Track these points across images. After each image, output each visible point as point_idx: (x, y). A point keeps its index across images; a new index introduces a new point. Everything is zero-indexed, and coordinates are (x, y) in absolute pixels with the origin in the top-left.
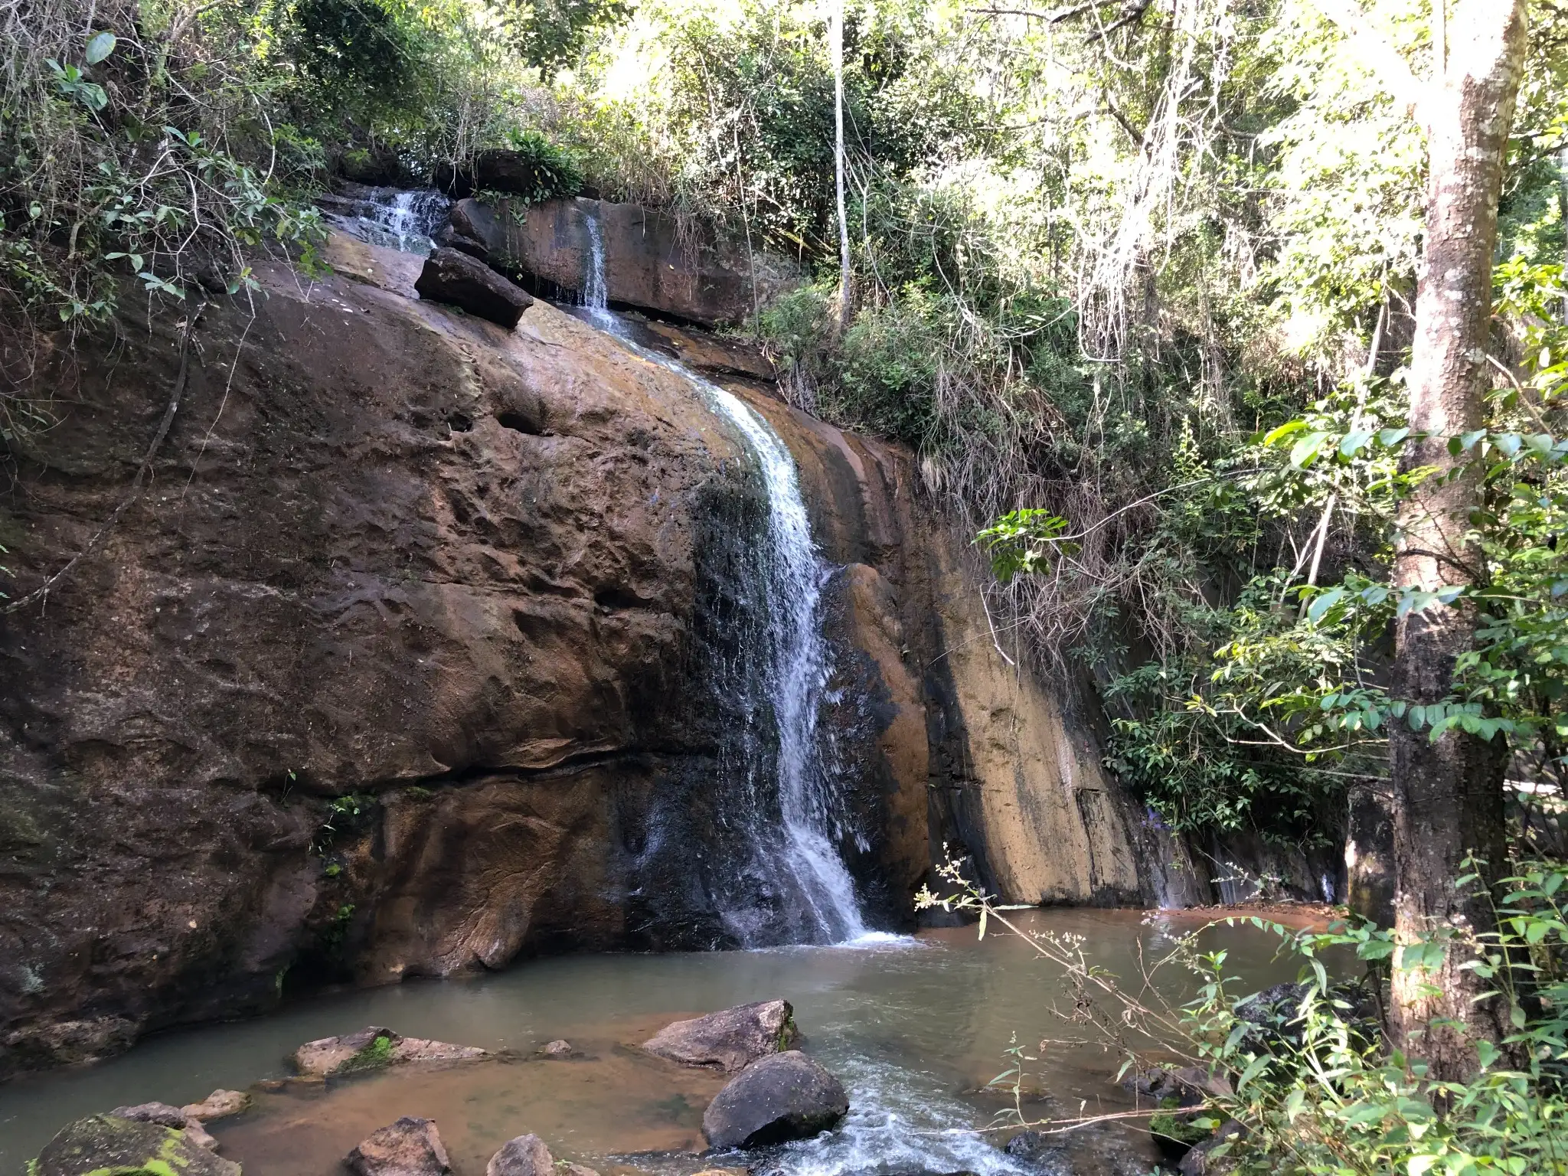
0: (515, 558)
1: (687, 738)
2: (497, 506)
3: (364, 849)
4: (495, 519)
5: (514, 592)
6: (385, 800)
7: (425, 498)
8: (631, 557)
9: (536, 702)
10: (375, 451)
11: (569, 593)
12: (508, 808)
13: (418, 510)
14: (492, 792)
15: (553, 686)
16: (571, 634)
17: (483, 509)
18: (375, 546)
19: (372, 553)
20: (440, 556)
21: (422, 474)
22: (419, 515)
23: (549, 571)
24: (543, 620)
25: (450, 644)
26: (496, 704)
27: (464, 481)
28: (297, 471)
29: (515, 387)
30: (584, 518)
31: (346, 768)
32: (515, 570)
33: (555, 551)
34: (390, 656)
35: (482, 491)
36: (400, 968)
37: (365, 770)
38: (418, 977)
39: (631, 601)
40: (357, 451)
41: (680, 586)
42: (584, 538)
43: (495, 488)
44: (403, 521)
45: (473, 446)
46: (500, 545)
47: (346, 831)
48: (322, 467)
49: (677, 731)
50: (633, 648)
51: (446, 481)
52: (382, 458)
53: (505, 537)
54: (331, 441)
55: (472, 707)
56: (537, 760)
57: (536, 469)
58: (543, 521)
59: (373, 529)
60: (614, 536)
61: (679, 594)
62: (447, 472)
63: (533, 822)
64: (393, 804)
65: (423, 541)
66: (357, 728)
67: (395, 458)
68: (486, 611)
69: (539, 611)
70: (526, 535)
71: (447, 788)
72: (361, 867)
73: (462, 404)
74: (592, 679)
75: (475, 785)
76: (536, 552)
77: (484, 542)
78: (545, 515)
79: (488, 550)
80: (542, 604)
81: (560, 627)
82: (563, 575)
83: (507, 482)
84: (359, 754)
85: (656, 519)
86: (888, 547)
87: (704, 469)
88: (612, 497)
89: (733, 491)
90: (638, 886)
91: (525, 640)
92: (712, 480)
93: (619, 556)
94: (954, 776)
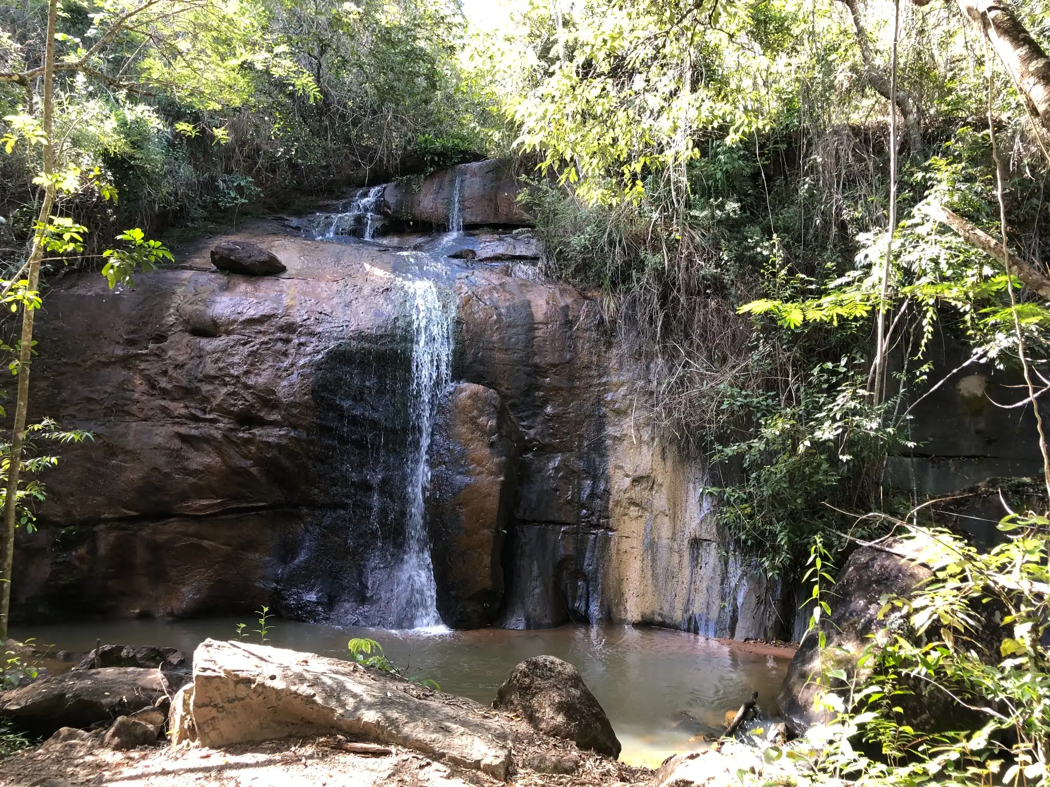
0: (182, 405)
1: (322, 498)
2: (171, 379)
3: (82, 551)
4: (169, 386)
5: (178, 423)
6: (96, 529)
7: (128, 380)
8: (259, 397)
9: (191, 480)
10: (99, 361)
11: (213, 421)
12: (185, 534)
13: (123, 386)
14: (173, 526)
15: (202, 472)
16: (214, 443)
17: (163, 383)
18: (92, 407)
19: (90, 411)
20: (134, 409)
21: (130, 369)
22: (124, 389)
23: (204, 411)
24: (194, 436)
25: (126, 452)
26: (159, 481)
27: (152, 368)
28: (47, 378)
29: (197, 315)
30: (227, 379)
31: (68, 514)
32: (183, 411)
33: (206, 399)
34: (90, 459)
35: (165, 373)
36: (137, 611)
37: (78, 514)
38: (145, 616)
39: (263, 423)
40: (89, 363)
41: (295, 411)
42: (224, 390)
43: (170, 371)
44: (111, 394)
45: (163, 350)
46: (173, 400)
47: (67, 544)
48: (63, 374)
49: (315, 494)
50: (258, 449)
51: (142, 370)
52: (106, 365)
53: (176, 395)
54: (70, 361)
55: (141, 484)
56: (197, 510)
57: (199, 357)
58: (198, 384)
59: (90, 400)
60: (246, 387)
61: (294, 416)
62: (143, 366)
63: (205, 543)
64: (101, 531)
65: (121, 402)
66: (72, 495)
67: (114, 363)
68: (157, 434)
69: (193, 432)
70: (187, 393)
71: (145, 523)
72: (81, 559)
73: (162, 329)
74: (229, 467)
75: (162, 523)
76: (195, 400)
77: (164, 399)
78: (200, 381)
79: (163, 403)
80: (197, 428)
81: (207, 440)
82: (211, 412)
83: (179, 366)
84: (73, 506)
85: (285, 374)
86: (554, 365)
87: (337, 339)
88: (252, 365)
89: (363, 349)
90: (277, 582)
91: (185, 447)
92: (340, 345)
93: (249, 398)
94: (592, 525)
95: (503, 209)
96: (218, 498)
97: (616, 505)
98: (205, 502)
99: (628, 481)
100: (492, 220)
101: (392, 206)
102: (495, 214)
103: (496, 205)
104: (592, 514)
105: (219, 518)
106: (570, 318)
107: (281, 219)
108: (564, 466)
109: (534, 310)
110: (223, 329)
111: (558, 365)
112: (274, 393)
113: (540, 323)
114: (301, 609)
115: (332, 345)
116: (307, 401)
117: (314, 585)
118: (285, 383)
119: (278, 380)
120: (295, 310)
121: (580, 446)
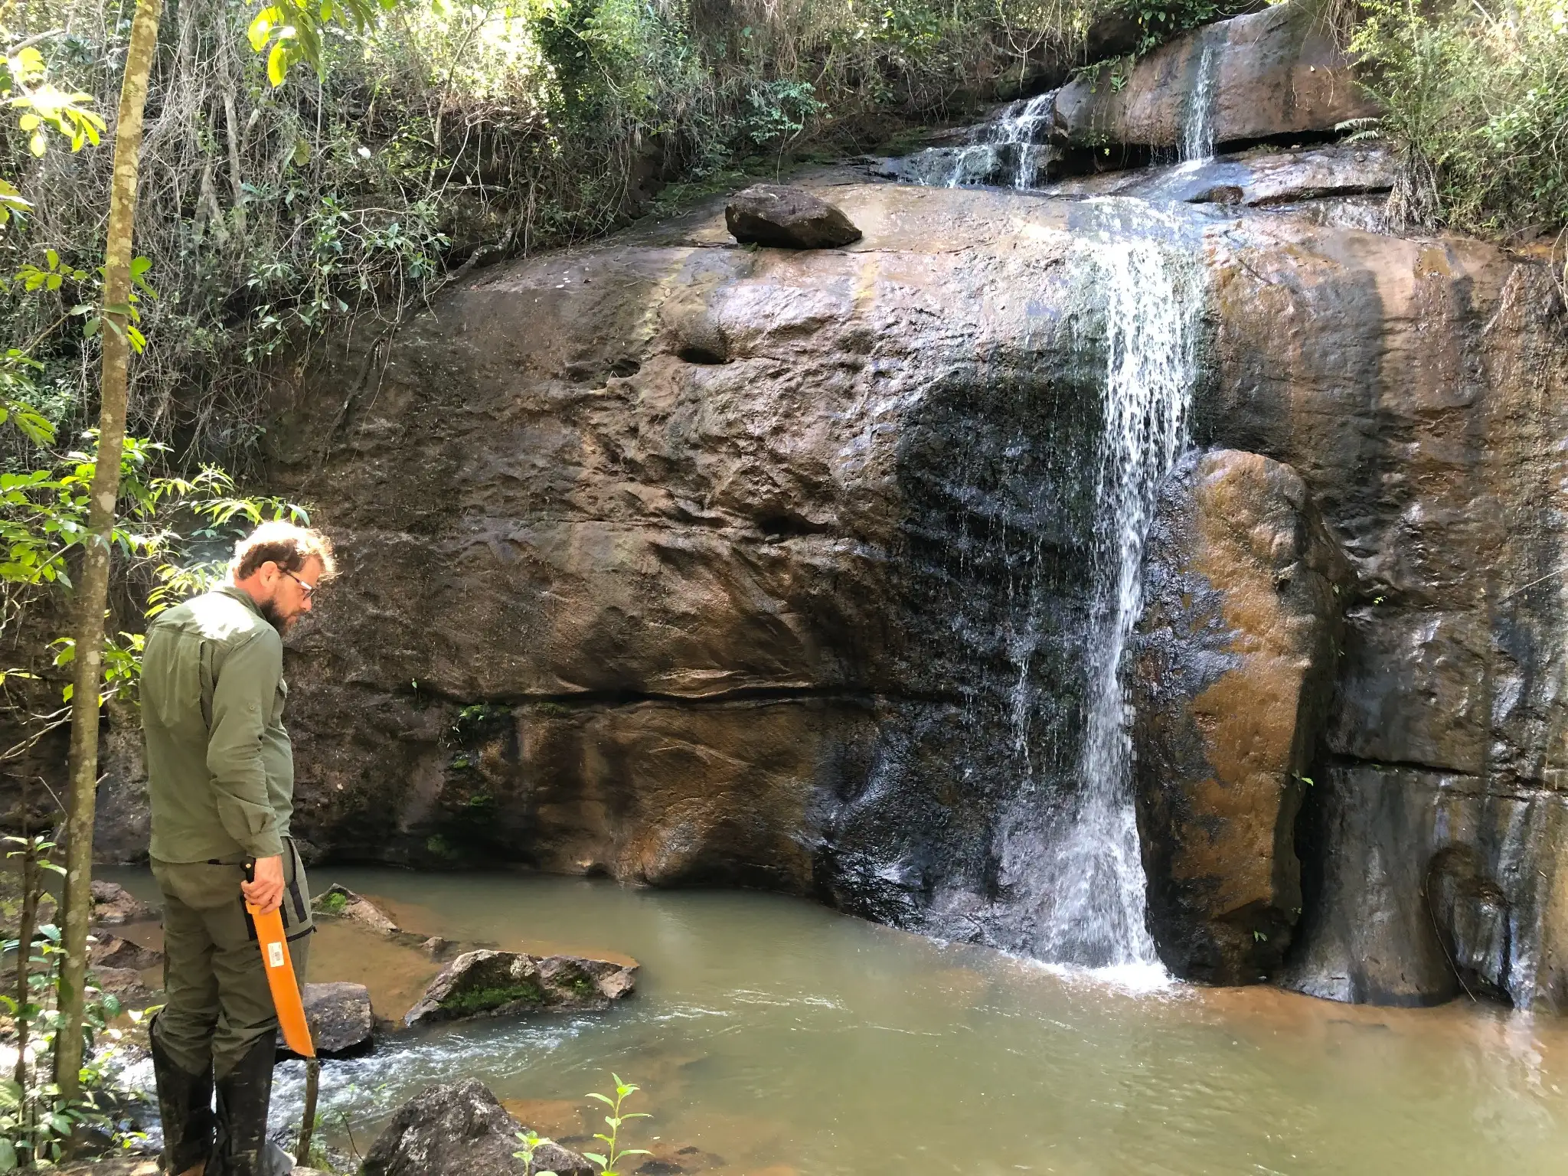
0: (663, 492)
1: (913, 680)
2: (644, 443)
3: (494, 750)
4: (640, 457)
5: (655, 525)
6: (517, 712)
7: (569, 446)
8: (800, 479)
9: (676, 632)
10: (524, 410)
11: (716, 523)
12: (666, 732)
13: (562, 456)
14: (644, 717)
15: (694, 618)
16: (717, 565)
17: (631, 450)
18: (511, 493)
19: (508, 500)
20: (580, 497)
21: (575, 424)
22: (564, 461)
23: (700, 503)
24: (682, 552)
25: (566, 577)
26: (620, 633)
27: (612, 422)
28: (441, 439)
29: (691, 321)
30: (742, 443)
31: (471, 683)
32: (664, 504)
33: (703, 482)
34: (507, 587)
35: (634, 431)
36: (588, 863)
37: (486, 683)
38: (599, 874)
39: (805, 529)
40: (507, 413)
41: (865, 506)
42: (736, 465)
43: (643, 428)
44: (543, 469)
45: (632, 389)
46: (648, 481)
47: (470, 736)
48: (465, 432)
49: (901, 672)
50: (796, 578)
51: (595, 426)
52: (535, 416)
53: (652, 473)
54: (478, 409)
55: (589, 635)
56: (685, 689)
57: (694, 402)
58: (691, 453)
59: (508, 480)
60: (776, 458)
61: (862, 515)
62: (597, 417)
63: (701, 751)
64: (524, 716)
65: (560, 484)
66: (477, 649)
67: (549, 413)
68: (619, 545)
69: (682, 543)
70: (672, 469)
71: (599, 707)
72: (492, 765)
73: (632, 350)
74: (743, 611)
75: (627, 708)
76: (685, 483)
77: (632, 480)
78: (695, 447)
79: (632, 487)
80: (687, 536)
81: (706, 558)
82: (712, 505)
83: (658, 419)
84: (479, 670)
85: (847, 433)
86: (1433, 414)
87: (950, 361)
88: (787, 415)
89: (1002, 380)
90: (830, 836)
91: (666, 572)
92: (956, 373)
93: (780, 479)
94: (1518, 779)
95: (1305, 102)
96: (723, 668)
98: (702, 675)
100: (1279, 128)
101: (1070, 123)
102: (1286, 114)
103: (1289, 93)
104: (1522, 754)
105: (726, 705)
106: (1476, 304)
107: (863, 162)
108: (1452, 639)
109: (1383, 290)
110: (736, 346)
111: (1443, 411)
112: (825, 470)
113: (1397, 319)
114: (871, 894)
115: (941, 373)
116: (887, 487)
117: (897, 851)
118: (847, 451)
119: (835, 445)
120: (872, 305)
121: (1491, 597)
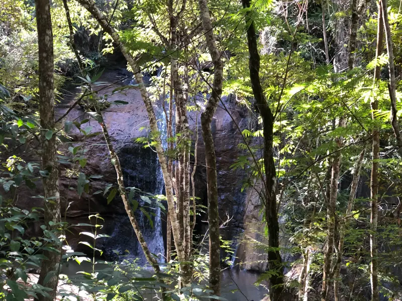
3: (29, 230)
5: (63, 179)
8: (93, 169)
15: (72, 199)
24: (68, 185)
41: (107, 175)
50: (94, 190)
56: (71, 215)
60: (88, 164)
64: (35, 222)
69: (68, 183)
74: (83, 198)
80: (70, 182)
81: (74, 186)
85: (103, 159)
86: (223, 151)
87: (124, 143)
88: (91, 155)
89: (136, 147)
91: (66, 190)
92: (126, 145)
93: (90, 169)
94: (236, 226)
96: (79, 210)
97: (247, 218)
98: (74, 211)
99: (253, 207)
104: (237, 221)
105: (81, 218)
106: (234, 127)
108: (227, 198)
109: (217, 124)
110: (79, 139)
111: (226, 151)
112: (99, 167)
113: (218, 130)
114: (112, 256)
115: (123, 145)
116: (112, 171)
117: (117, 247)
118: (103, 163)
119: (100, 162)
120: (109, 129)
121: (234, 189)
